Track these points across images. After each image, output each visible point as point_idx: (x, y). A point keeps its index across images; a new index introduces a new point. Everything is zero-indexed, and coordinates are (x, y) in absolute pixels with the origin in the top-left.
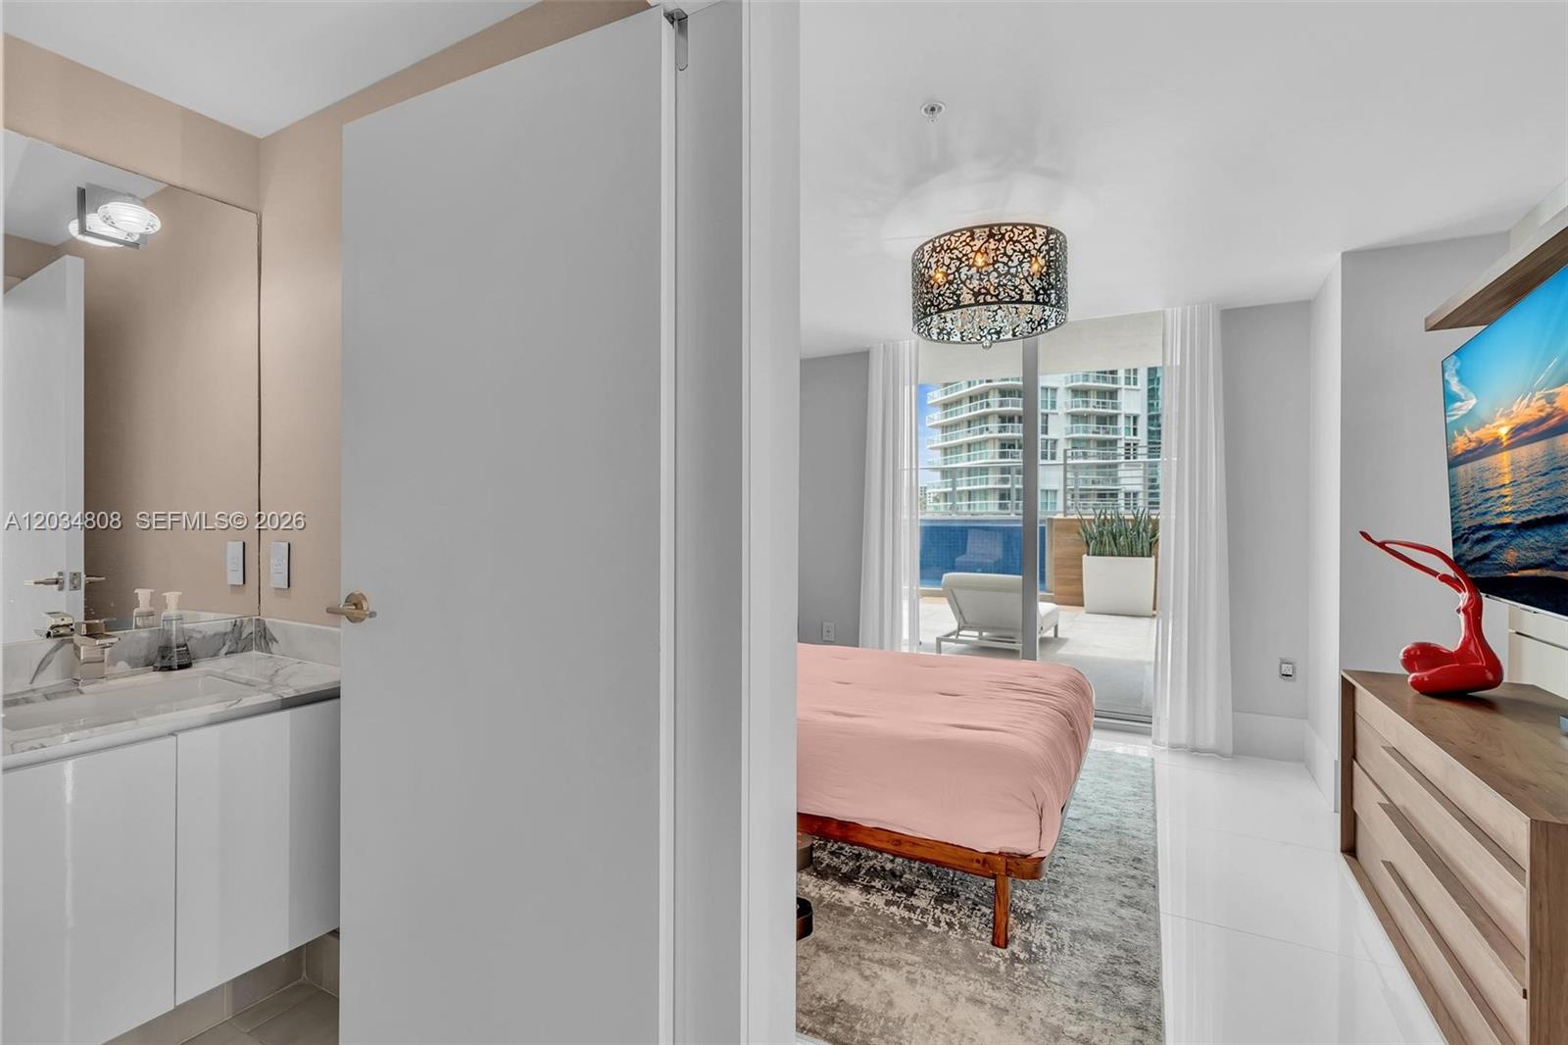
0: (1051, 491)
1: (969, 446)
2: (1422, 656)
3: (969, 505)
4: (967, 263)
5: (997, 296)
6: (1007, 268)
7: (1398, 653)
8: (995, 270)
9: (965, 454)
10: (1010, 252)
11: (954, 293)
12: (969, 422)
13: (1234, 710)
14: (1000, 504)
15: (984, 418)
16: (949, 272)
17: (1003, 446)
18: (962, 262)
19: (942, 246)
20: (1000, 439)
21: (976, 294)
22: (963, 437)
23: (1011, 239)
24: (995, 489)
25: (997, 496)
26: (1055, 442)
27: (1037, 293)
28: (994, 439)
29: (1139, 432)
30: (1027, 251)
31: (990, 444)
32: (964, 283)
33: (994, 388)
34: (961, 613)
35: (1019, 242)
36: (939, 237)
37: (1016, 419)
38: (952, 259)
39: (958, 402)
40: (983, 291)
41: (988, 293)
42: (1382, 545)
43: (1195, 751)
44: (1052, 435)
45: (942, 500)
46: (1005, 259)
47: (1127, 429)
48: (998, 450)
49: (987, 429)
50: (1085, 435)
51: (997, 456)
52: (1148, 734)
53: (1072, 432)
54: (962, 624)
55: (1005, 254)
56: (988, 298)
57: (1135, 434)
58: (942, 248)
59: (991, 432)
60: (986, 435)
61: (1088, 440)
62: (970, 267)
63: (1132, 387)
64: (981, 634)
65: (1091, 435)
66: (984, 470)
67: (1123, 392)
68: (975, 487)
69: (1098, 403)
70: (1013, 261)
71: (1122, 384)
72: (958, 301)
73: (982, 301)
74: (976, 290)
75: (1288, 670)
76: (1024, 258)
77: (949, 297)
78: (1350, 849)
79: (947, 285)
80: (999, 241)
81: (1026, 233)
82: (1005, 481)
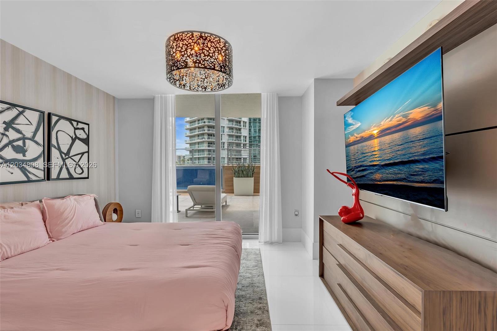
0: (223, 157)
1: (199, 143)
2: (345, 211)
3: (199, 162)
4: (190, 47)
5: (204, 65)
6: (208, 53)
7: (338, 210)
8: (203, 53)
9: (197, 146)
10: (210, 46)
11: (184, 61)
12: (198, 135)
13: (283, 228)
14: (208, 162)
15: (203, 134)
16: (182, 50)
17: (209, 143)
18: (188, 47)
19: (178, 38)
20: (208, 141)
21: (195, 62)
22: (196, 140)
23: (210, 40)
24: (206, 157)
25: (207, 159)
26: (224, 143)
27: (221, 67)
28: (206, 141)
29: (247, 141)
30: (217, 48)
31: (205, 143)
32: (189, 56)
33: (206, 125)
34: (195, 200)
35: (213, 42)
36: (177, 34)
37: (213, 135)
38: (183, 44)
39: (195, 129)
40: (198, 61)
41: (200, 63)
42: (332, 174)
43: (271, 243)
44: (223, 141)
45: (190, 160)
46: (207, 49)
47: (244, 140)
48: (207, 145)
49: (204, 138)
50: (232, 141)
51: (207, 147)
52: (257, 238)
53: (229, 140)
54: (195, 203)
55: (207, 46)
56: (200, 65)
57: (246, 142)
58: (179, 39)
59: (205, 139)
60: (204, 140)
61: (233, 143)
62: (192, 49)
63: (245, 128)
64: (202, 206)
65: (234, 141)
66: (203, 151)
67: (243, 129)
68: (200, 156)
69: (236, 132)
70: (211, 50)
71: (242, 127)
72: (186, 65)
73: (197, 66)
74: (194, 61)
75: (297, 213)
76: (216, 50)
77: (182, 62)
78: (322, 275)
79: (181, 57)
80: (205, 40)
81: (216, 39)
82: (209, 154)
